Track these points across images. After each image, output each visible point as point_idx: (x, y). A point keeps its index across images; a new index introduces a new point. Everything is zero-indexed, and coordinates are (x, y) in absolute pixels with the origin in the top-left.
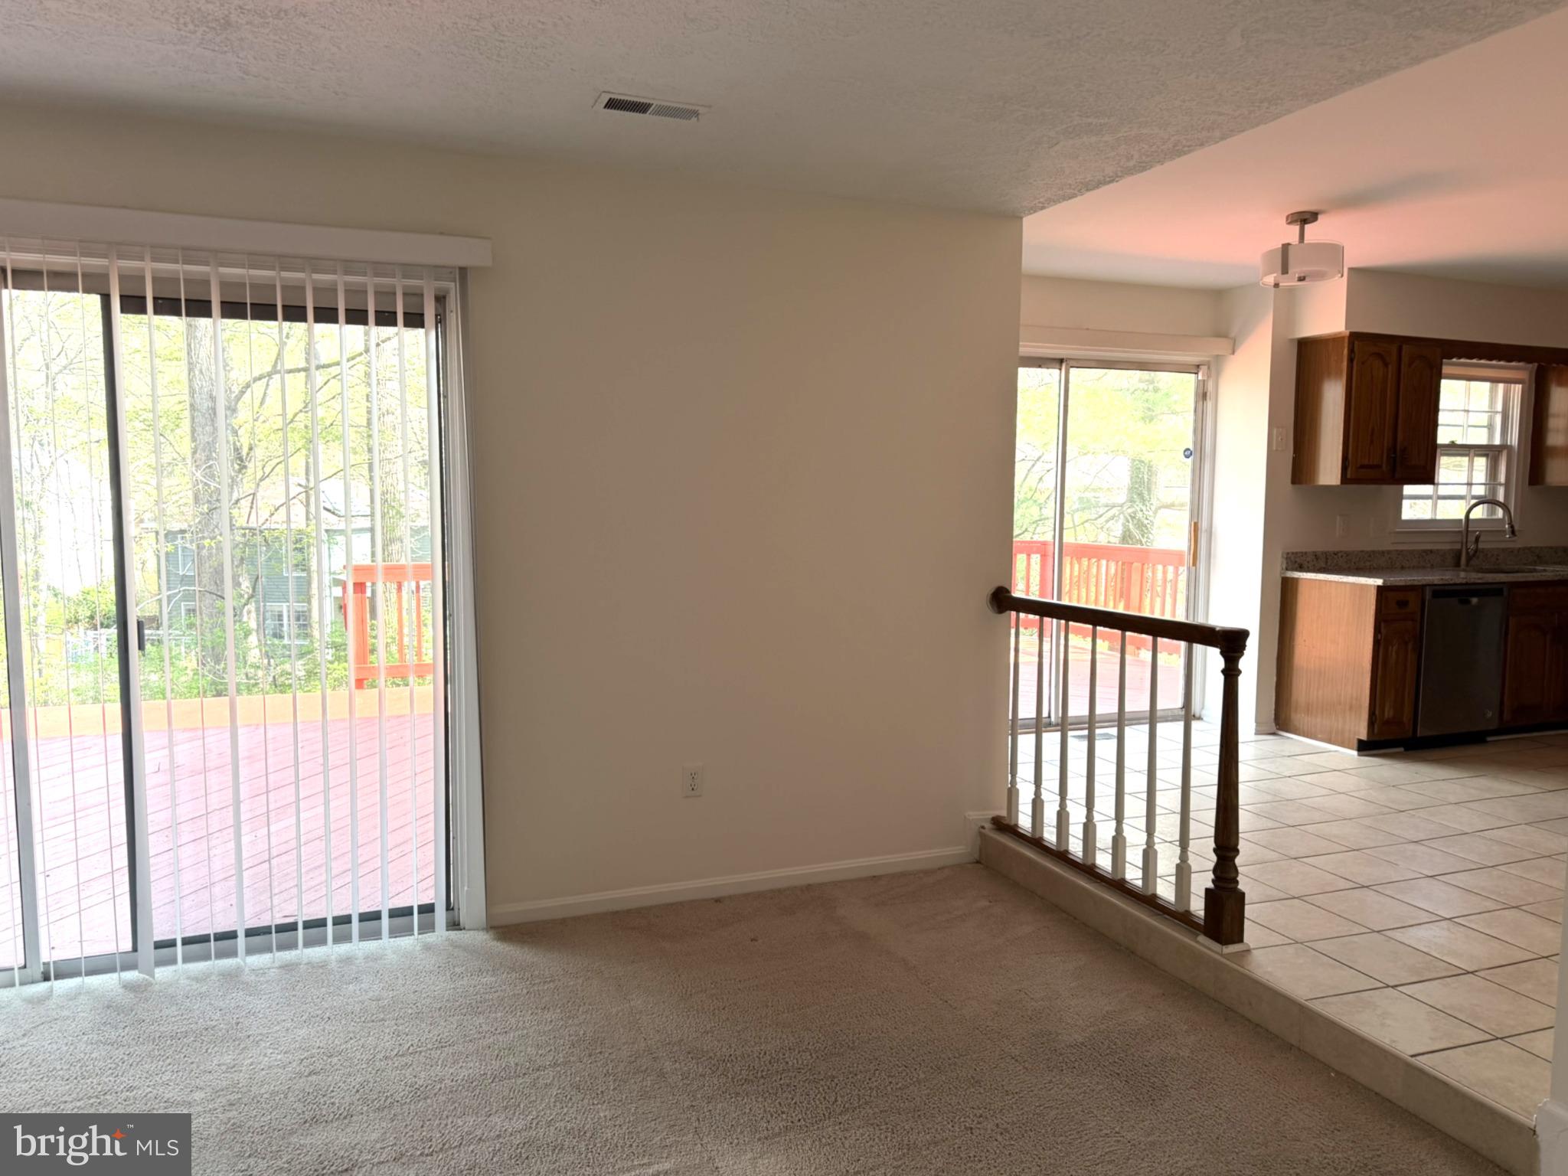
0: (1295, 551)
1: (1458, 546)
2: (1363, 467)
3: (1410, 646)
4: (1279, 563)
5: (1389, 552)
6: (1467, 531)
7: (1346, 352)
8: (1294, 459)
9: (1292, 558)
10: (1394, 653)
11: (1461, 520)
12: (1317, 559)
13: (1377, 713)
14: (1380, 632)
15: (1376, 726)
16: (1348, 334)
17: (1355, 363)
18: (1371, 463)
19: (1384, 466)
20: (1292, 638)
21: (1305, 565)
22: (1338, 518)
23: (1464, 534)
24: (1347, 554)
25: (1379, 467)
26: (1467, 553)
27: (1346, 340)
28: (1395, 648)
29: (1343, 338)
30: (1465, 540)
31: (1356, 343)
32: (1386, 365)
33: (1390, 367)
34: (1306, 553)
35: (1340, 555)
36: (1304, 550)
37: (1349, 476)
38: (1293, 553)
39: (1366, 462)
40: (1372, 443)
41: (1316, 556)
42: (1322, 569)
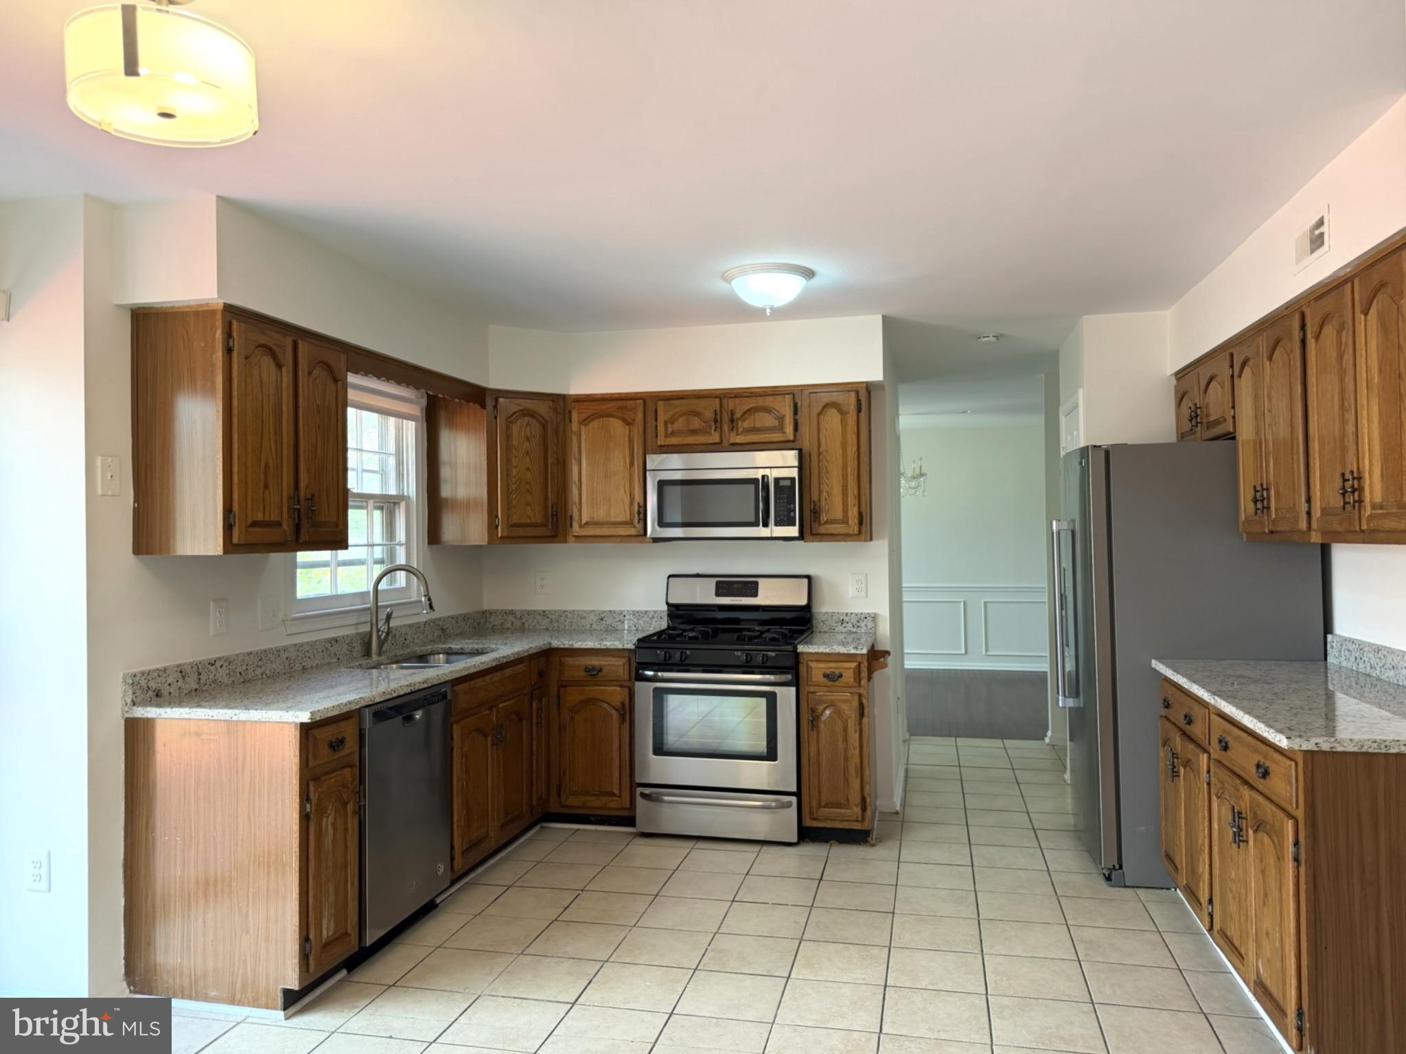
0: (146, 668)
1: (367, 628)
2: (255, 524)
3: (350, 807)
4: (118, 695)
5: (285, 649)
6: (377, 607)
7: (219, 334)
8: (136, 512)
9: (143, 682)
10: (330, 827)
11: (368, 592)
12: (184, 677)
13: (311, 936)
14: (308, 800)
15: (311, 962)
16: (221, 307)
17: (235, 354)
18: (267, 519)
19: (285, 526)
20: (149, 826)
21: (165, 693)
22: (212, 604)
23: (374, 610)
24: (229, 661)
25: (279, 524)
26: (379, 637)
27: (219, 316)
28: (331, 819)
29: (213, 312)
30: (374, 622)
31: (235, 323)
32: (279, 366)
33: (284, 369)
34: (165, 670)
35: (218, 664)
36: (160, 666)
37: (235, 541)
38: (143, 673)
39: (260, 517)
40: (266, 486)
41: (181, 672)
42: (194, 693)
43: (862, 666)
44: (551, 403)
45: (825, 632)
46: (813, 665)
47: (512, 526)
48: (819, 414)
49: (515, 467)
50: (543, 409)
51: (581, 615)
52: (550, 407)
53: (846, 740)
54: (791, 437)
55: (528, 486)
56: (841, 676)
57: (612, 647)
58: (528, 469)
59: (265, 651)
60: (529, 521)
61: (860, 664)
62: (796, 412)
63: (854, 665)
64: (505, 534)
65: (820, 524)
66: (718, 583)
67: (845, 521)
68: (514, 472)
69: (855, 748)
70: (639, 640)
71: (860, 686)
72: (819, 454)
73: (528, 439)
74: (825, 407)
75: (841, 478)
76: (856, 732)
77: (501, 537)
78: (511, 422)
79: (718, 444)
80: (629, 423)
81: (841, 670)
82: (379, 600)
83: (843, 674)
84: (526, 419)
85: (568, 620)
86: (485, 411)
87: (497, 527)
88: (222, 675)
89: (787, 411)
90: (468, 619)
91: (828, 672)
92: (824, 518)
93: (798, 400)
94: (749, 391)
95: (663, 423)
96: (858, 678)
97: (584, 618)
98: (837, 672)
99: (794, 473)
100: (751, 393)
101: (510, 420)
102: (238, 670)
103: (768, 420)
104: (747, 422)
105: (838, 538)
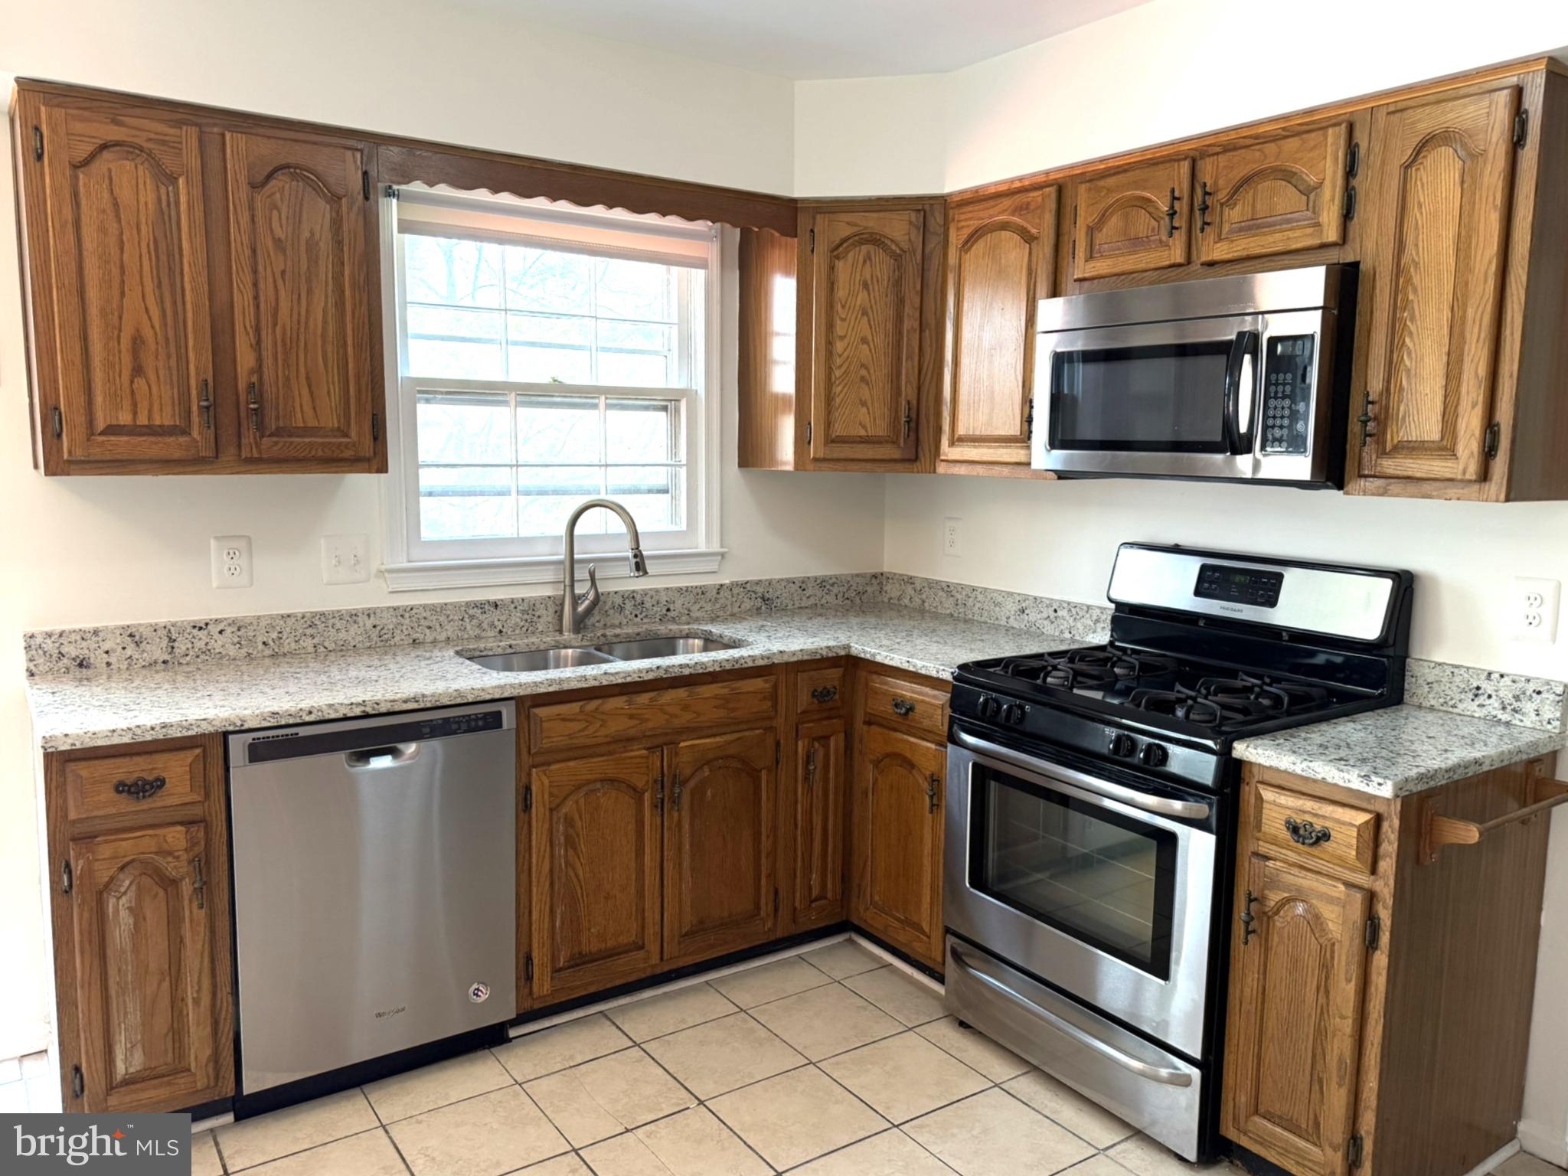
0: (60, 627)
2: (116, 430)
6: (572, 561)
9: (49, 646)
16: (15, 85)
18: (147, 423)
19: (195, 433)
21: (98, 659)
22: (213, 542)
23: (568, 564)
24: (238, 625)
25: (179, 430)
26: (576, 606)
27: (17, 104)
28: (127, 902)
30: (568, 582)
31: (44, 109)
34: (95, 632)
35: (214, 629)
36: (92, 626)
37: (66, 455)
38: (49, 634)
40: (138, 371)
41: (131, 635)
42: (162, 667)
43: (1385, 825)
44: (913, 215)
45: (1432, 709)
46: (1268, 794)
47: (833, 441)
48: (1407, 167)
49: (842, 338)
50: (898, 229)
51: (995, 598)
52: (911, 223)
53: (1324, 987)
54: (1332, 235)
55: (864, 372)
56: (1325, 836)
57: (923, 672)
58: (864, 340)
59: (323, 614)
60: (862, 433)
61: (1378, 819)
62: (1350, 172)
63: (1362, 818)
64: (821, 455)
65: (1383, 453)
66: (1204, 569)
67: (1446, 447)
68: (839, 346)
69: (1342, 1017)
70: (963, 667)
71: (1374, 871)
72: (1398, 270)
73: (866, 285)
74: (1425, 144)
75: (1446, 331)
76: (1349, 981)
77: (815, 460)
78: (838, 258)
79: (1180, 265)
80: (1029, 238)
81: (1328, 824)
82: (575, 551)
83: (1333, 833)
84: (864, 248)
85: (978, 605)
86: (796, 239)
87: (809, 443)
88: (222, 644)
89: (1330, 171)
90: (833, 585)
91: (1299, 819)
92: (1393, 436)
93: (1361, 138)
94: (1253, 132)
95: (1084, 231)
96: (1368, 855)
97: (997, 604)
98: (1318, 825)
99: (1311, 324)
100: (1256, 137)
101: (836, 251)
102: (260, 639)
103: (1284, 199)
104: (1238, 208)
105: (1427, 487)
